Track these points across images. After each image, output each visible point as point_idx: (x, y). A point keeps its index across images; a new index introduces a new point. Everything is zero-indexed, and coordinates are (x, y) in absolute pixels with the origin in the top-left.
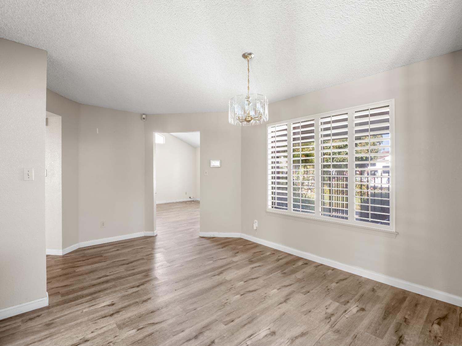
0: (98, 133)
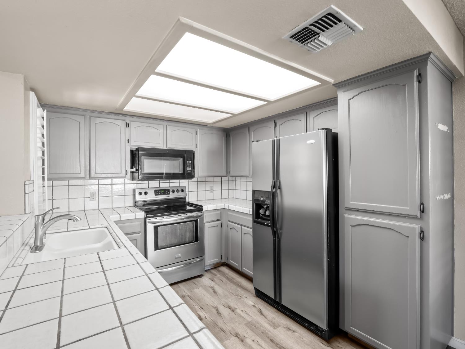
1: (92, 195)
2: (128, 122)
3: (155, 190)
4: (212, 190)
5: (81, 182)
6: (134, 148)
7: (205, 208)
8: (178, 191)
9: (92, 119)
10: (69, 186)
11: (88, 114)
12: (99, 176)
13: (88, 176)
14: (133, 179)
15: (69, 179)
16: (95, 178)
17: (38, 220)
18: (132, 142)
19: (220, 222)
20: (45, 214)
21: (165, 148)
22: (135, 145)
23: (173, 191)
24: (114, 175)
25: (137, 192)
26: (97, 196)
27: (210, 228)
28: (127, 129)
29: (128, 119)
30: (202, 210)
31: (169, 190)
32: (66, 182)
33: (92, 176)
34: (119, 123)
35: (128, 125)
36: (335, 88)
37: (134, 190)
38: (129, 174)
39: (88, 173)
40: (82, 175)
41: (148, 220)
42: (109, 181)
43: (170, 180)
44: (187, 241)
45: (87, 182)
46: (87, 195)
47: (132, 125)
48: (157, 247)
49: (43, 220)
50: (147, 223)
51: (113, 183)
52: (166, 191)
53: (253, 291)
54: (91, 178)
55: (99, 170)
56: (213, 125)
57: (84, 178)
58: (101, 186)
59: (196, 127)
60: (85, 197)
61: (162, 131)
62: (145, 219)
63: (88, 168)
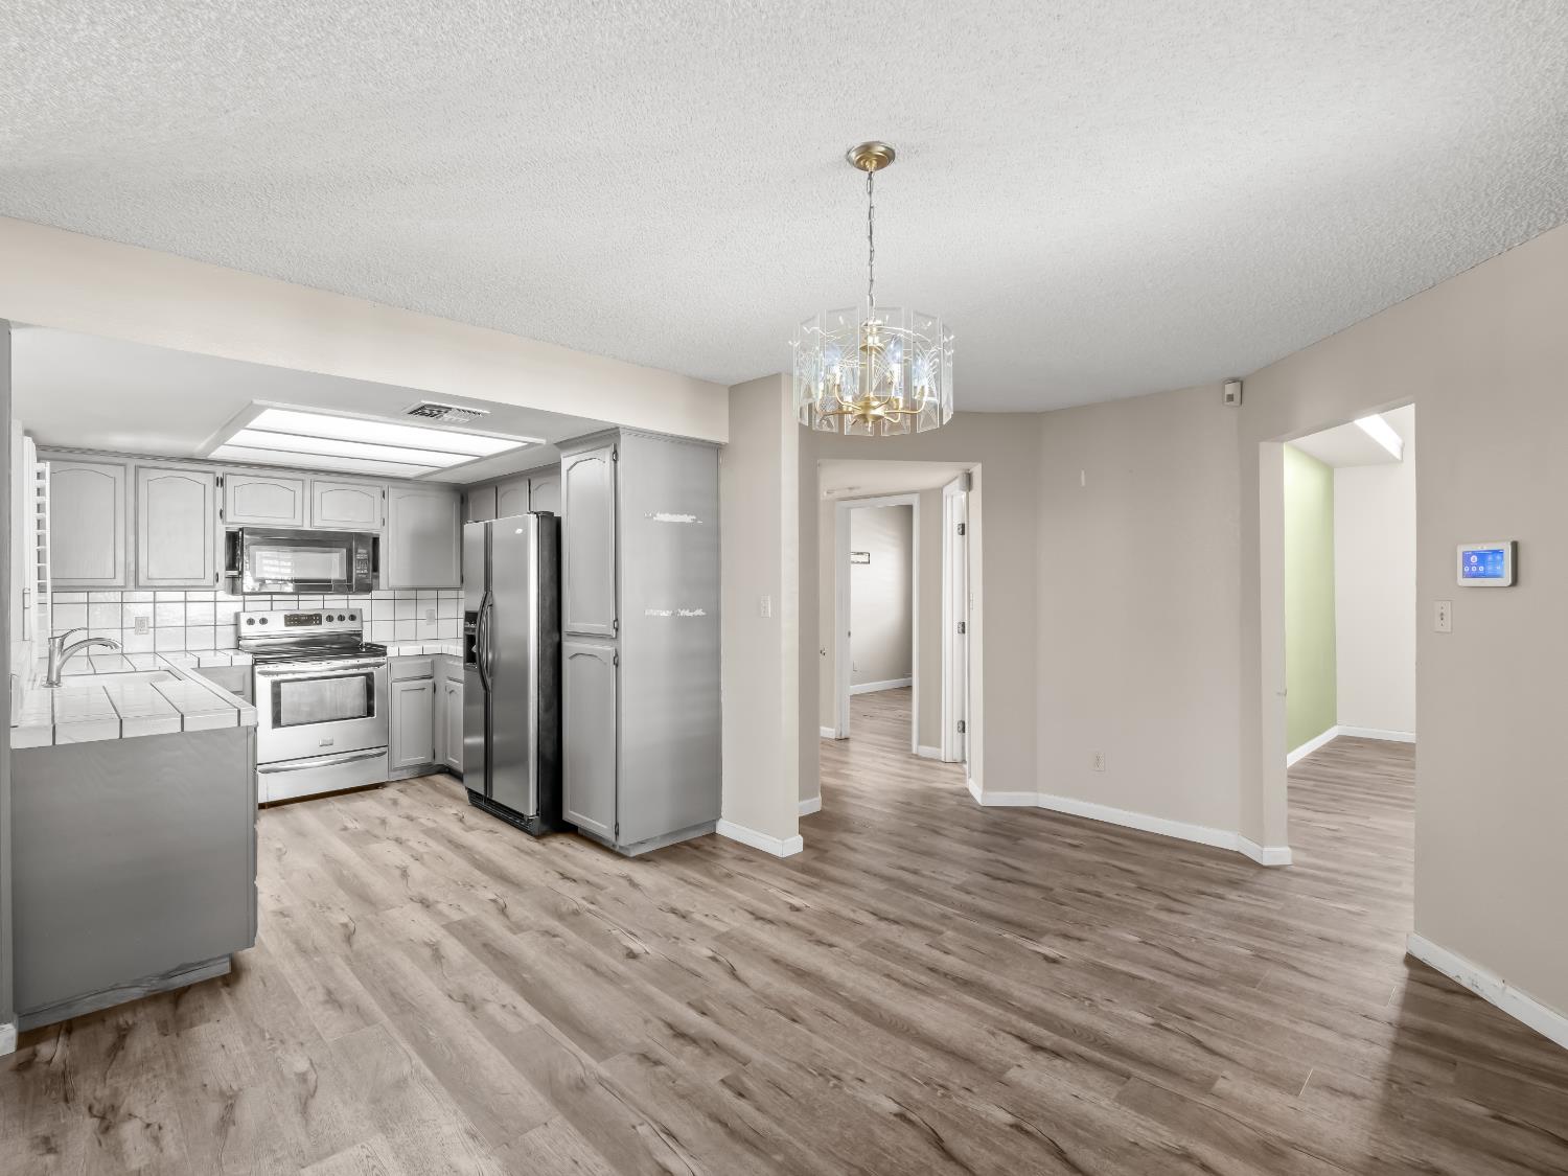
0: (1083, 484)
1: (140, 623)
2: (220, 476)
3: (286, 616)
4: (433, 618)
5: (115, 596)
6: (234, 528)
7: (392, 651)
8: (341, 618)
9: (141, 471)
10: (88, 603)
11: (132, 463)
12: (156, 583)
13: (132, 584)
14: (234, 591)
15: (88, 590)
16: (146, 588)
17: (54, 645)
18: (230, 517)
19: (430, 681)
20: (64, 636)
21: (307, 527)
22: (237, 519)
23: (330, 619)
24: (189, 583)
25: (244, 618)
26: (152, 625)
27: (404, 693)
28: (219, 489)
29: (220, 471)
30: (385, 654)
31: (320, 616)
32: (82, 597)
33: (141, 583)
34: (202, 478)
35: (220, 482)
36: (557, 449)
37: (237, 616)
38: (222, 579)
39: (132, 578)
40: (120, 581)
41: (258, 669)
42: (180, 596)
43: (323, 594)
44: (349, 714)
45: (128, 596)
46: (129, 622)
47: (230, 482)
48: (277, 722)
49: (62, 644)
50: (257, 675)
51: (189, 599)
52: (313, 619)
53: (464, 794)
54: (138, 587)
55: (154, 573)
56: (426, 479)
57: (122, 589)
58: (162, 605)
59: (385, 484)
60: (125, 626)
61: (299, 493)
62: (253, 666)
63: (132, 567)
